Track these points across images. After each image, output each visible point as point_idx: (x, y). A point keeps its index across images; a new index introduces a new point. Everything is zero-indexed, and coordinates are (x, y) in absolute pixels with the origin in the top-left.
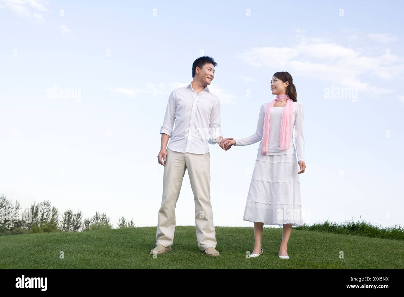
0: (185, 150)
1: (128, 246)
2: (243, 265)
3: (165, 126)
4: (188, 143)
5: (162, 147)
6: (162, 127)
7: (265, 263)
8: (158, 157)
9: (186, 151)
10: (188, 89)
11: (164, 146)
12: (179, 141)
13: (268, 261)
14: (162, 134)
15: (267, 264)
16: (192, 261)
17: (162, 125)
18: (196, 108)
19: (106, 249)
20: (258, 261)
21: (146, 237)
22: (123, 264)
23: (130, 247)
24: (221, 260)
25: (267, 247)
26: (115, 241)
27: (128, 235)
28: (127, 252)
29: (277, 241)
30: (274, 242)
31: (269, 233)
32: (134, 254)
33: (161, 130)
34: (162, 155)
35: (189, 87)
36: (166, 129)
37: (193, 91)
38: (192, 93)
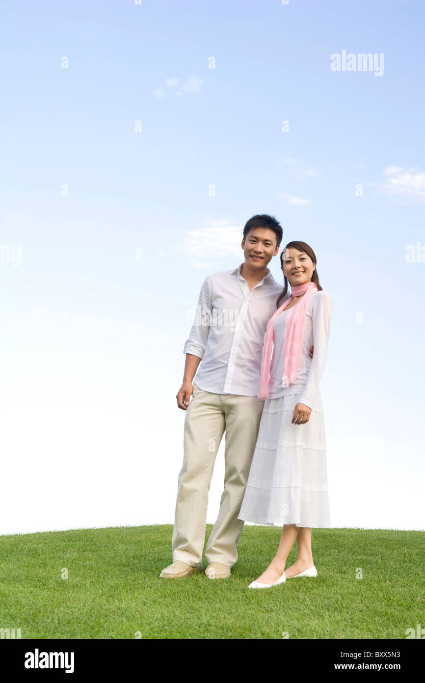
0: (223, 389)
1: (83, 566)
2: (295, 606)
3: (192, 339)
4: (228, 376)
5: (185, 379)
6: (188, 342)
7: (337, 602)
8: (178, 397)
9: (226, 391)
11: (188, 378)
12: (214, 372)
13: (343, 599)
14: (187, 354)
15: (342, 605)
16: (200, 599)
18: (246, 312)
19: (41, 573)
20: (324, 598)
21: (122, 547)
22: (69, 604)
23: (87, 568)
24: (254, 595)
25: (344, 568)
26: (62, 557)
27: (88, 543)
28: (80, 579)
29: (364, 558)
30: (359, 557)
31: (351, 540)
32: (93, 582)
33: (186, 347)
34: (183, 394)
35: (235, 273)
36: (193, 346)
37: (243, 281)
38: (241, 284)
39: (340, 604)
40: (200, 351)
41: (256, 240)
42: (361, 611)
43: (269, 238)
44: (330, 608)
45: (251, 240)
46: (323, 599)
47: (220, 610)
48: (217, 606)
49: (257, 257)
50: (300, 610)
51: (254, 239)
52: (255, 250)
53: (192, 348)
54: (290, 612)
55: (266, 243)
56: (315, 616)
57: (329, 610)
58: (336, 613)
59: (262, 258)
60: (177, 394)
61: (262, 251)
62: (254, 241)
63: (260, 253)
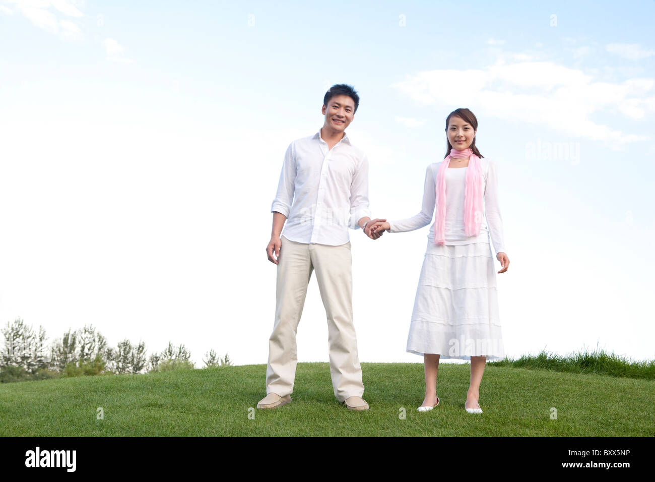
0: (310, 239)
1: (220, 396)
3: (279, 200)
4: (314, 227)
5: (273, 234)
6: (274, 202)
7: (443, 420)
8: (267, 250)
9: (312, 241)
10: (315, 140)
11: (276, 232)
12: (300, 225)
13: (447, 418)
14: (275, 212)
15: (447, 423)
16: (325, 420)
17: (274, 198)
18: (327, 170)
19: (185, 400)
20: (431, 417)
21: (250, 380)
22: (213, 425)
23: (223, 398)
24: (371, 417)
25: (445, 394)
26: (200, 389)
27: (220, 378)
28: (219, 405)
29: (462, 386)
30: (457, 386)
31: (449, 372)
32: (230, 408)
33: (273, 206)
34: (273, 247)
35: (317, 137)
36: (280, 205)
37: (323, 143)
38: (321, 146)
39: (445, 422)
40: (285, 210)
41: (337, 106)
42: (463, 427)
43: (349, 105)
44: (437, 425)
45: (333, 106)
46: (430, 419)
47: (344, 428)
48: (341, 425)
49: (339, 120)
50: (411, 427)
51: (337, 105)
52: (338, 114)
53: (279, 207)
54: (403, 428)
55: (347, 109)
56: (425, 431)
57: (436, 426)
58: (443, 429)
59: (343, 122)
60: (266, 247)
61: (344, 116)
62: (336, 107)
63: (343, 117)
